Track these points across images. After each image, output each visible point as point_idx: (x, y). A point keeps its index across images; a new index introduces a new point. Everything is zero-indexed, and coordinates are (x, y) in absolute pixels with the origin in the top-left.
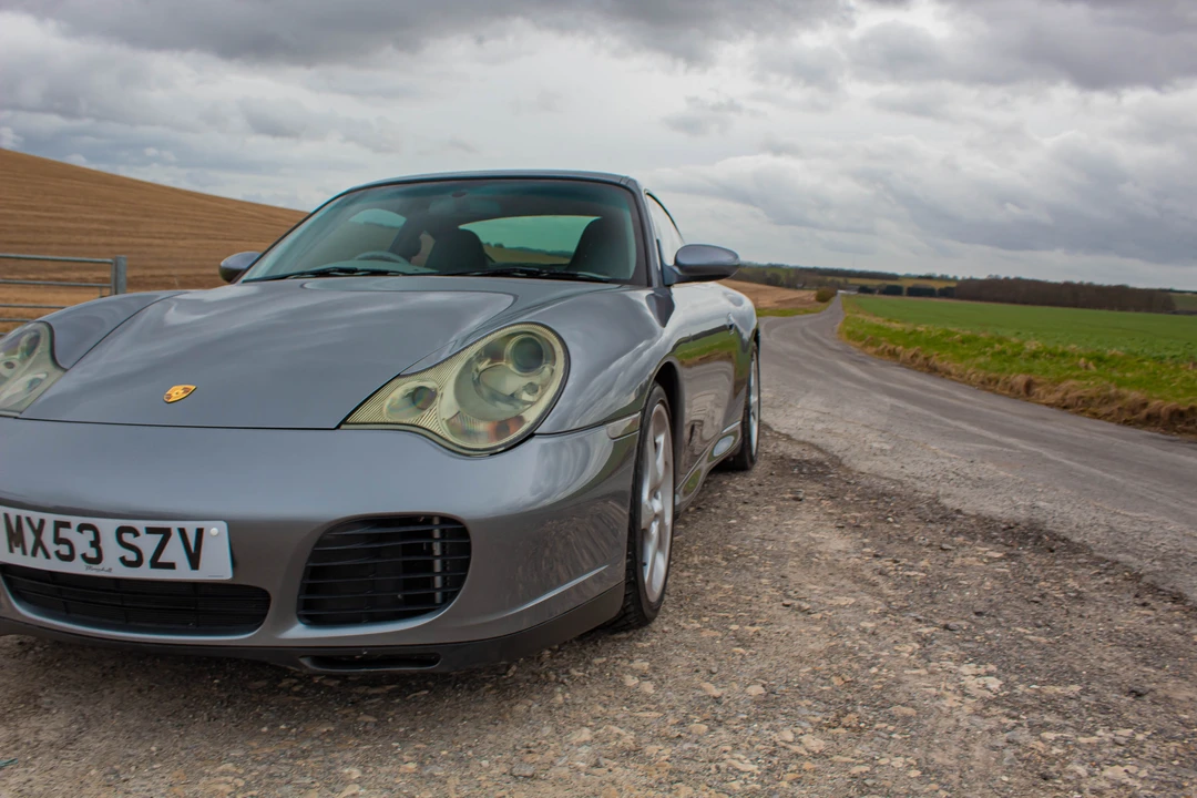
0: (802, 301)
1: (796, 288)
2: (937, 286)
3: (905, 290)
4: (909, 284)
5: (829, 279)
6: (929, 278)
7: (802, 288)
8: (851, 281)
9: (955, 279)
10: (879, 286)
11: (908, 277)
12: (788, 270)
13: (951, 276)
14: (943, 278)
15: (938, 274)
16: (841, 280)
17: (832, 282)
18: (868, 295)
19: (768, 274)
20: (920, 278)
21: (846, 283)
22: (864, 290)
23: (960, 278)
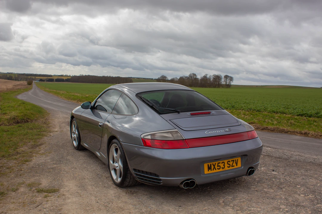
0: (22, 85)
1: (18, 80)
2: (65, 78)
3: (55, 80)
4: (56, 78)
5: (29, 77)
6: (62, 76)
7: (20, 80)
8: (37, 77)
9: (70, 76)
10: (46, 79)
11: (55, 76)
12: (15, 74)
13: (69, 75)
14: (66, 76)
15: (64, 75)
16: (34, 77)
17: (30, 78)
18: (43, 82)
19: (8, 76)
20: (59, 76)
21: (35, 78)
22: (41, 80)
23: (71, 76)
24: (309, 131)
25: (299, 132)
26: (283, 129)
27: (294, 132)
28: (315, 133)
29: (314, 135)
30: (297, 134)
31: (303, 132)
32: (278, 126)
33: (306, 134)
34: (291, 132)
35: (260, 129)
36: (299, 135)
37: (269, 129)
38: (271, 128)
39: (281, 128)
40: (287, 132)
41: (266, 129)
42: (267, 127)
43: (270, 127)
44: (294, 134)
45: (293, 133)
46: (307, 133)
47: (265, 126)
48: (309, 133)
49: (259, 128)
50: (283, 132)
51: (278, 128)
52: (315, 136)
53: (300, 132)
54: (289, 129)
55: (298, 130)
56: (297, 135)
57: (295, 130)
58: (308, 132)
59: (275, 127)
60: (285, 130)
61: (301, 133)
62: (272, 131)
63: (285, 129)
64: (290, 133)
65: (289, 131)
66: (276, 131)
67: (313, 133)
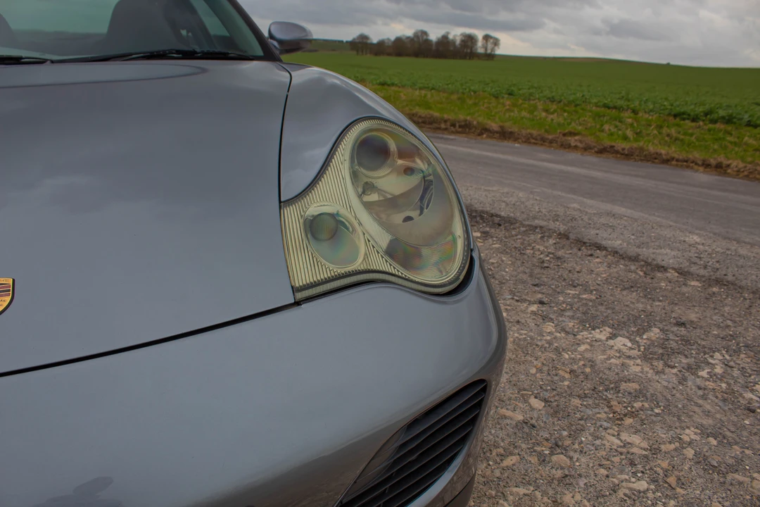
24: (728, 159)
25: (700, 163)
26: (657, 153)
27: (686, 161)
28: (745, 167)
29: (743, 172)
30: (696, 167)
31: (713, 162)
32: (641, 144)
33: (720, 168)
34: (677, 160)
35: (593, 151)
36: (701, 169)
37: (617, 152)
38: (623, 149)
39: (651, 149)
40: (667, 161)
41: (608, 152)
42: (613, 144)
43: (621, 145)
44: (688, 167)
45: (686, 163)
46: (724, 166)
47: (607, 143)
48: (728, 166)
49: (591, 148)
50: (656, 159)
51: (641, 149)
52: (746, 173)
53: (704, 161)
54: (674, 151)
55: (697, 155)
56: (697, 171)
57: (691, 156)
58: (725, 162)
59: (635, 145)
60: (661, 154)
61: (706, 165)
62: (627, 156)
63: (663, 152)
64: (677, 165)
65: (673, 159)
66: (637, 156)
67: (741, 165)
